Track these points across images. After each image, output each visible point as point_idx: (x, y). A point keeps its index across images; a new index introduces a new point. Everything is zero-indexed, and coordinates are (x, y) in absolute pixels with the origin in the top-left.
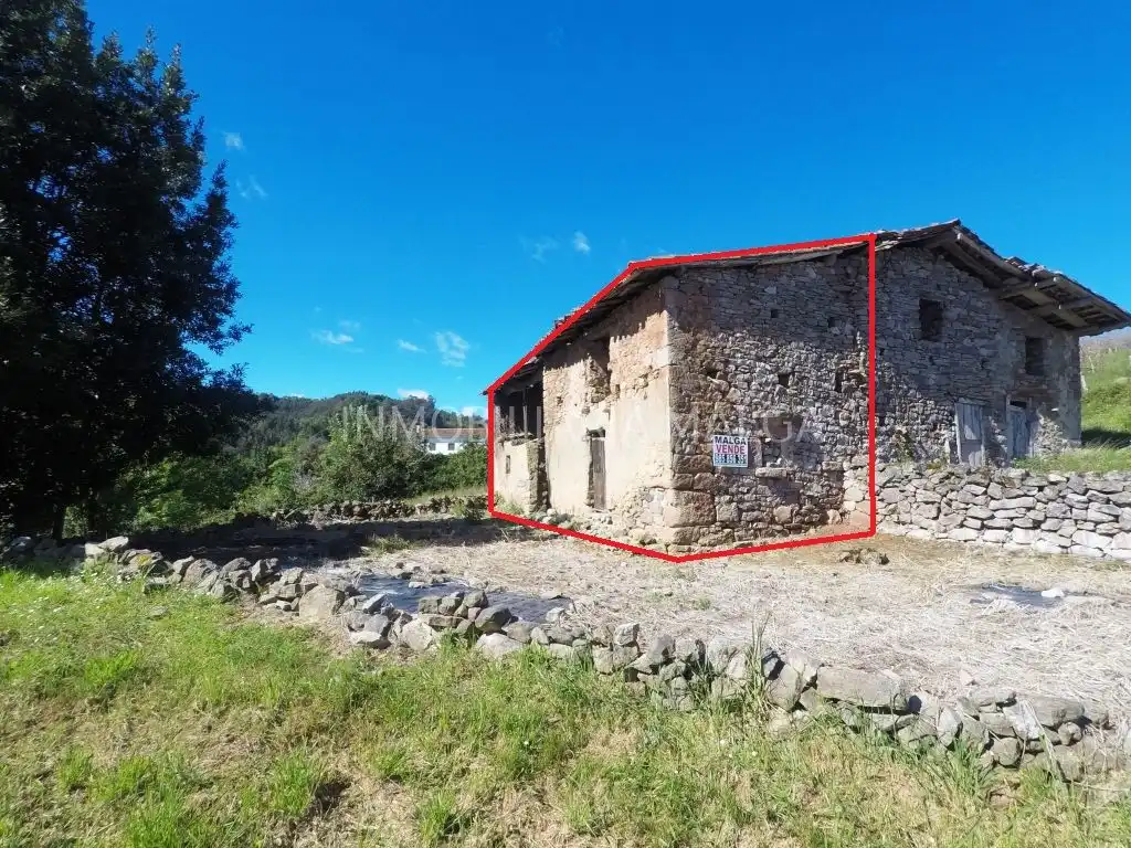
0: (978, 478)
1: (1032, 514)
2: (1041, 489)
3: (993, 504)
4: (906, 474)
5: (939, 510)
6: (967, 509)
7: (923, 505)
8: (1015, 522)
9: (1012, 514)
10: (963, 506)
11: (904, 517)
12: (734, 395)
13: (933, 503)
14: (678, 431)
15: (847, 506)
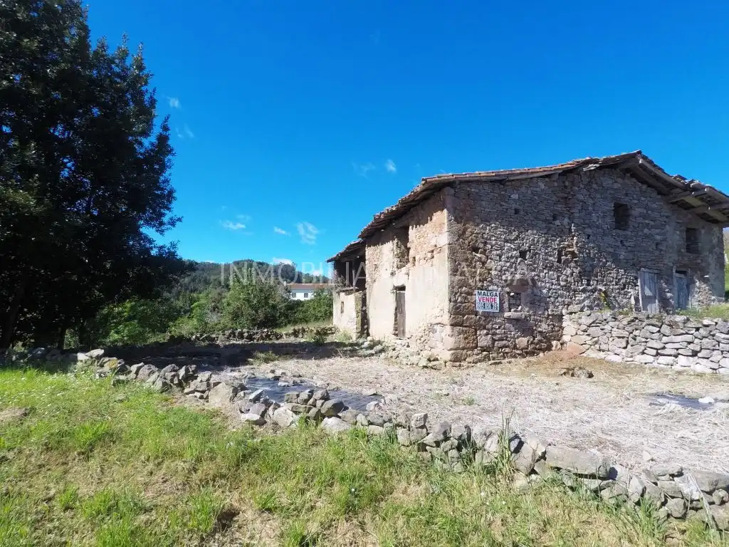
0: (654, 321)
1: (691, 346)
2: (697, 329)
3: (665, 339)
4: (605, 317)
5: (627, 342)
6: (646, 342)
7: (617, 339)
8: (680, 351)
9: (677, 346)
10: (644, 340)
11: (603, 347)
12: (490, 264)
13: (623, 337)
14: (453, 288)
15: (565, 338)
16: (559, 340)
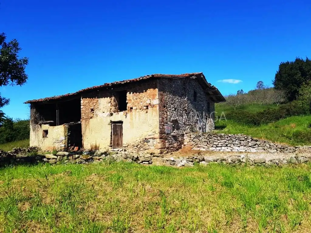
0: (216, 135)
1: (226, 143)
2: (227, 138)
3: (218, 141)
4: (199, 135)
5: (207, 143)
6: (213, 143)
7: (204, 143)
8: (223, 145)
9: (222, 143)
10: (213, 142)
11: (199, 146)
12: (168, 113)
13: (206, 142)
14: (160, 122)
15: (185, 143)
16: (183, 144)
